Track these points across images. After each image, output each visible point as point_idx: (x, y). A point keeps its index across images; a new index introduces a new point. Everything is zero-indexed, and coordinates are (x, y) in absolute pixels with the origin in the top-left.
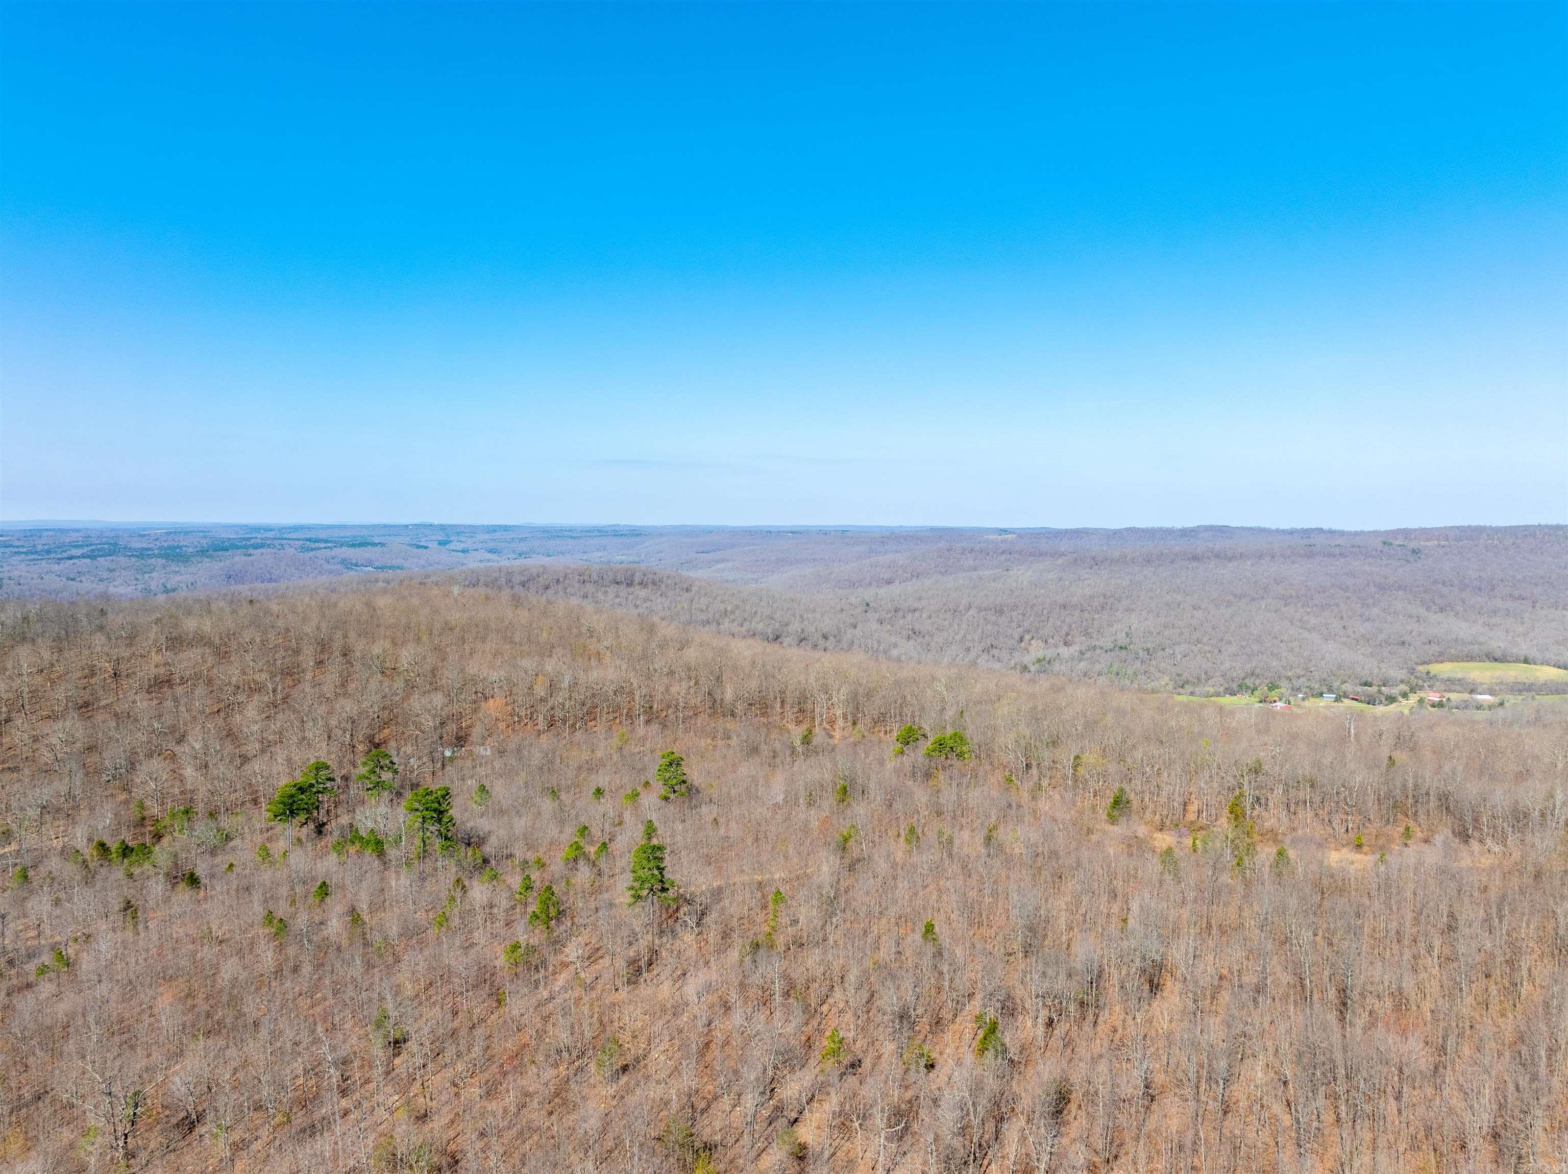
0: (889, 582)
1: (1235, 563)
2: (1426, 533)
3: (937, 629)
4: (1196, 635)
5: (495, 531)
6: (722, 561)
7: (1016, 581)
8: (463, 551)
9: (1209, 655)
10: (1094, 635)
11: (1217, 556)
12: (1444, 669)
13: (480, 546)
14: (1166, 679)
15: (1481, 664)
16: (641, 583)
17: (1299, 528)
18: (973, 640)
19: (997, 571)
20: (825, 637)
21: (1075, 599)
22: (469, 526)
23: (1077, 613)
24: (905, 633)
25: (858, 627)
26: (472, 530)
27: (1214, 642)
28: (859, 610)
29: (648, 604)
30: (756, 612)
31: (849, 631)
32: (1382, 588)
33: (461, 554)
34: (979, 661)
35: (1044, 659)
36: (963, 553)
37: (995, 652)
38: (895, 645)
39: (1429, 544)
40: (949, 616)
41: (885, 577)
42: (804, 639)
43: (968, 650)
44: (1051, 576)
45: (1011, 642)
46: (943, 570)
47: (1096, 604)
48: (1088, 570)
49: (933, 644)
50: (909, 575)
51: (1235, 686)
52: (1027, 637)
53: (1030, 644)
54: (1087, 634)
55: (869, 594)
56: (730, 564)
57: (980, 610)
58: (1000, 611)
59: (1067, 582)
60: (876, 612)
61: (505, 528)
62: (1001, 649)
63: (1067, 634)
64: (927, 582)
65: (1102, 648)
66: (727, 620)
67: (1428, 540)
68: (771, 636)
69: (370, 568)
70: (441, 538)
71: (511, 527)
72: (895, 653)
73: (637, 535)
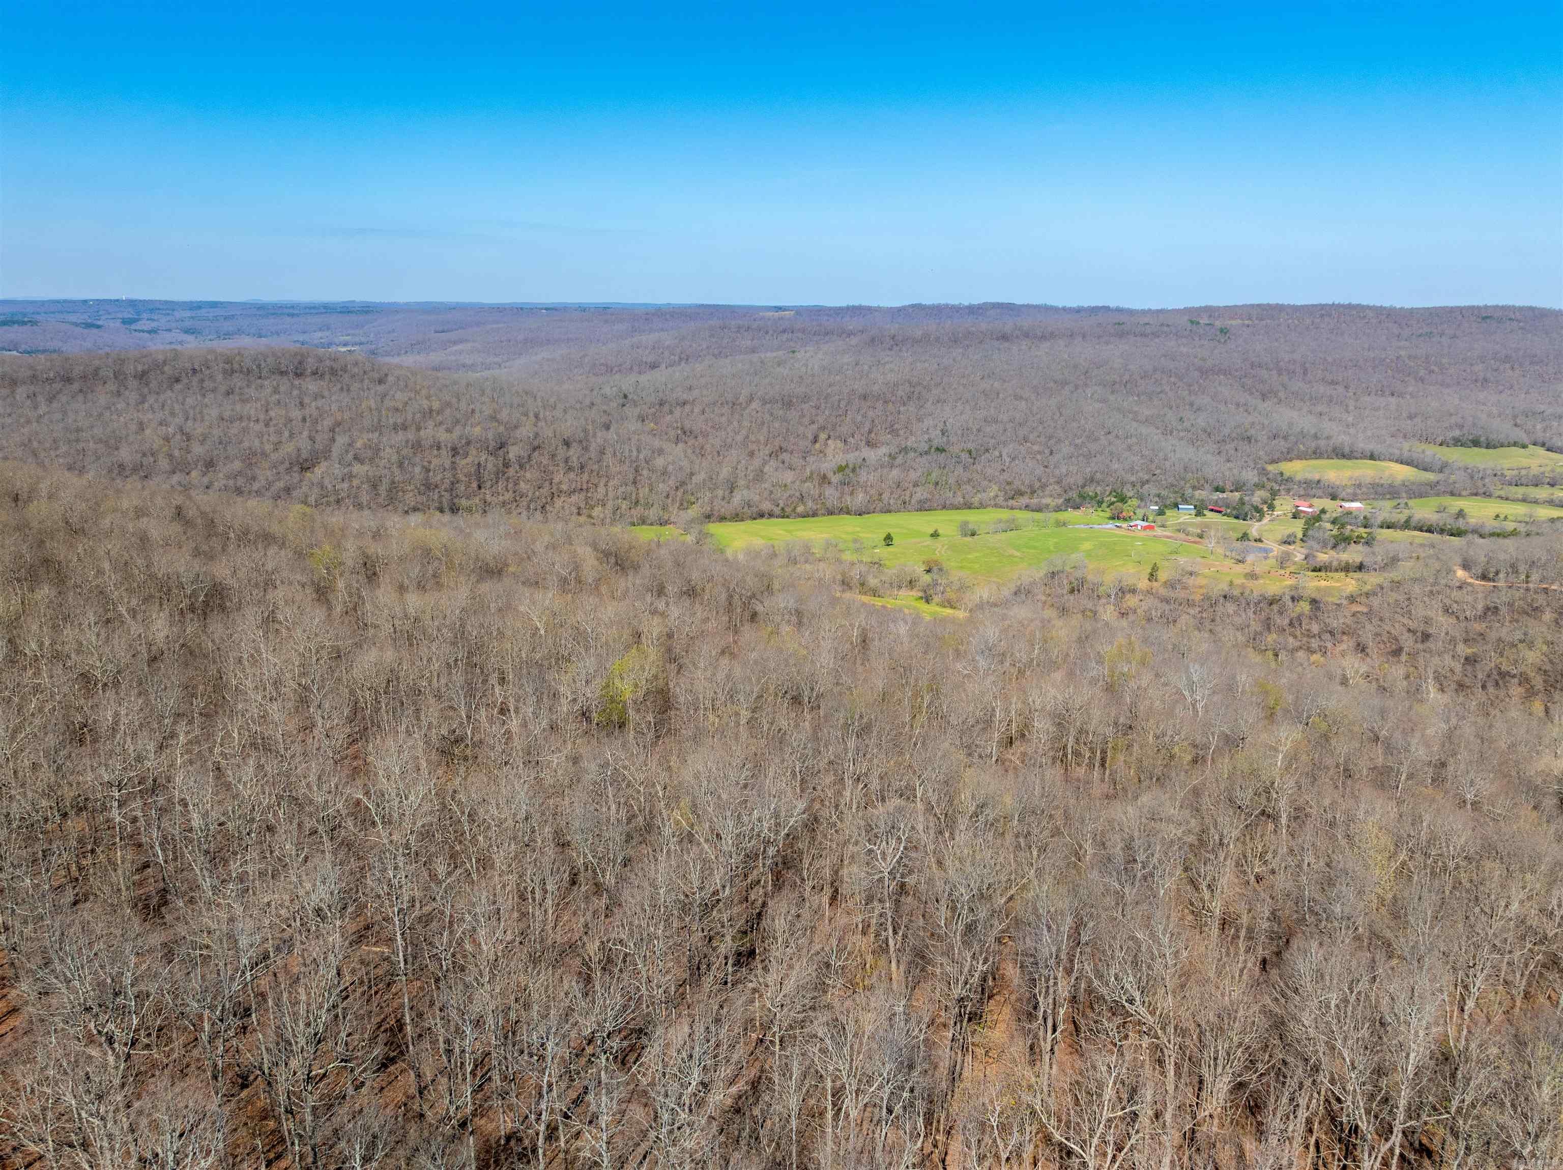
0: (654, 366)
1: (1048, 344)
2: (1232, 311)
3: (712, 427)
4: (1022, 432)
5: (200, 307)
6: (461, 341)
7: (807, 366)
8: (149, 332)
9: (1039, 457)
10: (901, 432)
11: (1027, 335)
12: (1296, 468)
13: (174, 325)
14: (995, 488)
15: (1331, 461)
16: (314, 373)
17: (1086, 305)
18: (758, 441)
19: (781, 353)
20: (567, 444)
21: (876, 388)
22: (166, 302)
23: (879, 405)
24: (672, 433)
25: (612, 429)
26: (168, 307)
27: (1042, 439)
28: (614, 405)
29: (320, 403)
30: (473, 411)
31: (599, 434)
32: (1204, 372)
33: (146, 335)
34: (766, 469)
35: (847, 466)
36: (738, 332)
37: (785, 456)
38: (661, 452)
39: (1234, 322)
40: (726, 409)
41: (649, 360)
42: (539, 447)
43: (752, 454)
44: (846, 359)
45: (804, 444)
46: (716, 351)
47: (900, 393)
48: (889, 353)
49: (708, 447)
50: (677, 358)
51: (1074, 494)
52: (823, 436)
53: (826, 445)
54: (894, 432)
55: (627, 383)
56: (468, 346)
57: (765, 402)
58: (788, 404)
59: (866, 367)
60: (636, 406)
61: (214, 305)
62: (792, 453)
63: (870, 432)
64: (699, 367)
65: (915, 451)
66: (430, 424)
67: (1232, 318)
68: (492, 444)
69: (15, 353)
70: (126, 315)
71: (221, 303)
72: (659, 462)
73: (367, 312)
